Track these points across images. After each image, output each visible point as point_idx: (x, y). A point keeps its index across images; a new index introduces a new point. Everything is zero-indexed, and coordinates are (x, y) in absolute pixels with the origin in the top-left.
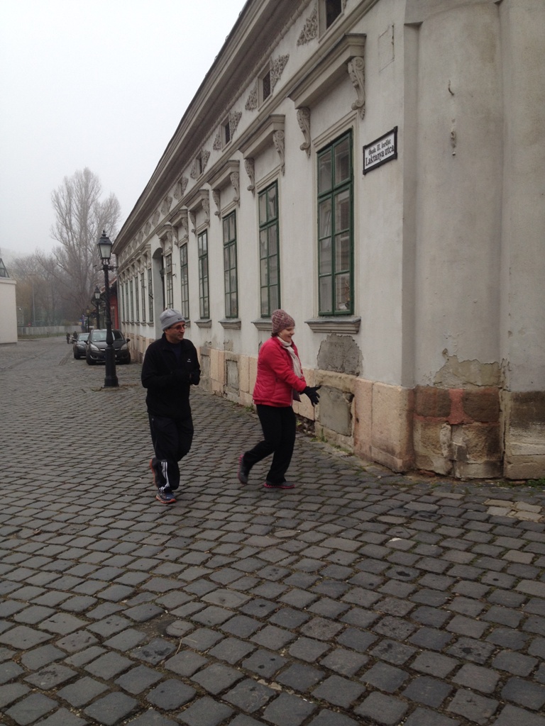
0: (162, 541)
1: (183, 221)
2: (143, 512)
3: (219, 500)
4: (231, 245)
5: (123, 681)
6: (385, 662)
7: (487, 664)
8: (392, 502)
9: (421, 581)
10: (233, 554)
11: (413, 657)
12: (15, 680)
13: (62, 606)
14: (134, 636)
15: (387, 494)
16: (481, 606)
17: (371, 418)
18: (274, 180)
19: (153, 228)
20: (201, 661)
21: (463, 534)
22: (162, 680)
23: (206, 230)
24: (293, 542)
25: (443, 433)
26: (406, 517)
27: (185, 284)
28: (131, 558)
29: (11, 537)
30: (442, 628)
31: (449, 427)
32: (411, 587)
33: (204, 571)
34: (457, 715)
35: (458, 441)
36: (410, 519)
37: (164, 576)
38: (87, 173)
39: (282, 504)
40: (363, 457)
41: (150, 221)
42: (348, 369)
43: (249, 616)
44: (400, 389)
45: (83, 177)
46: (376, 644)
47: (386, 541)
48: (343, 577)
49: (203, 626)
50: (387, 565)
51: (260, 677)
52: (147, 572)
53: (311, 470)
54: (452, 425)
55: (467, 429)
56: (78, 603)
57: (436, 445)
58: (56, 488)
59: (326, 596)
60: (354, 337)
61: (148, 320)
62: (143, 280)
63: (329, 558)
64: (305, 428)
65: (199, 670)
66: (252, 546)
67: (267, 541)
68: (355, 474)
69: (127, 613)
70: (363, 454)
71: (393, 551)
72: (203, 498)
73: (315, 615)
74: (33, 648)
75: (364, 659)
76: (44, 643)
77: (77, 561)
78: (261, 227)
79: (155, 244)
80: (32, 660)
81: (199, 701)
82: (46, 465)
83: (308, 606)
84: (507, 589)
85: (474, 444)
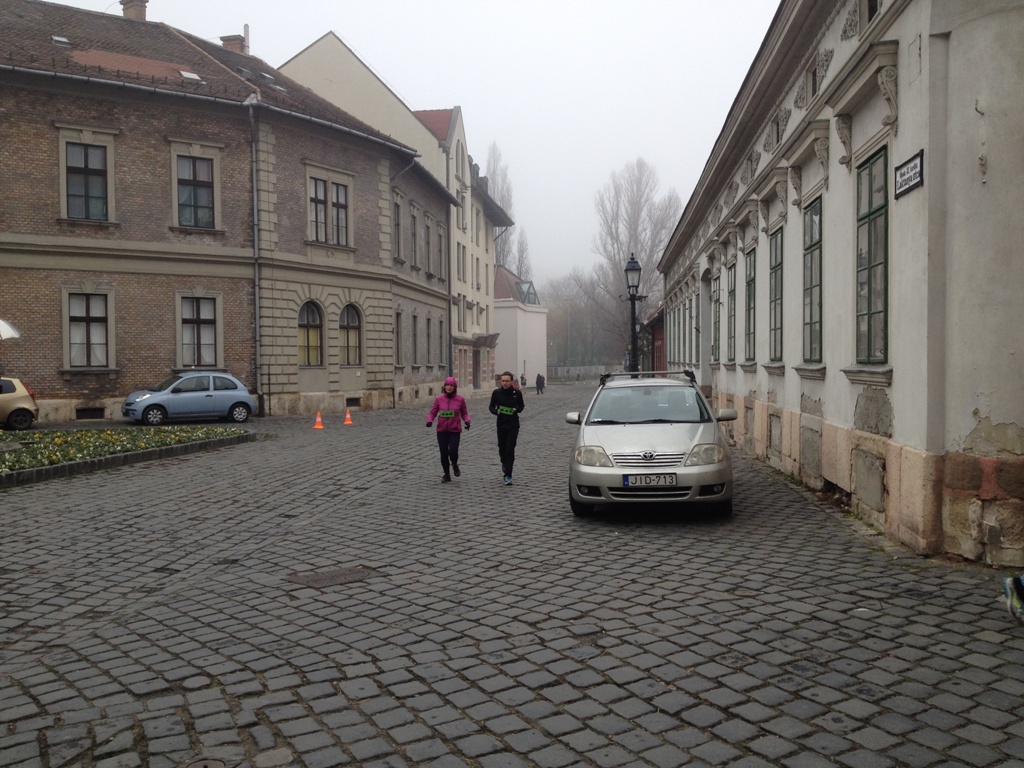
0: (621, 585)
1: (731, 237)
2: (615, 561)
3: (695, 560)
4: (777, 268)
5: (550, 667)
6: (779, 688)
7: (876, 702)
8: (886, 580)
9: (861, 643)
10: (683, 601)
11: (807, 688)
12: (472, 657)
13: (519, 618)
14: (572, 642)
15: (889, 573)
16: (907, 665)
17: (900, 490)
18: (818, 195)
19: (703, 242)
20: (617, 663)
21: (945, 613)
22: (581, 670)
23: (754, 249)
24: (751, 600)
25: (973, 509)
26: (893, 594)
27: (732, 316)
28: (588, 593)
29: (492, 570)
30: (852, 676)
31: (980, 502)
32: (847, 645)
33: (649, 609)
34: (817, 726)
35: (991, 520)
36: (897, 595)
37: (611, 609)
38: (641, 165)
39: (760, 570)
40: (892, 537)
41: (700, 233)
42: (882, 430)
43: (674, 643)
44: (924, 456)
45: (636, 171)
46: (779, 675)
47: (851, 609)
48: (780, 629)
49: (630, 644)
50: (835, 626)
51: (662, 680)
52: (599, 604)
53: (819, 544)
54: (983, 501)
55: (1001, 506)
56: (532, 617)
57: (964, 523)
58: (541, 536)
59: (755, 640)
60: (887, 391)
61: (694, 361)
62: (691, 307)
63: (777, 616)
64: (843, 503)
65: (613, 668)
66: (705, 598)
67: (726, 596)
68: (868, 553)
69: (569, 628)
70: (892, 534)
71: (854, 617)
72: (679, 557)
73: (735, 651)
74: (490, 640)
75: (759, 682)
76: (499, 638)
77: (542, 591)
78: (806, 250)
79: (703, 263)
80: (486, 647)
81: (604, 685)
82: (538, 516)
83: (732, 644)
84: (951, 659)
85: (1010, 524)
